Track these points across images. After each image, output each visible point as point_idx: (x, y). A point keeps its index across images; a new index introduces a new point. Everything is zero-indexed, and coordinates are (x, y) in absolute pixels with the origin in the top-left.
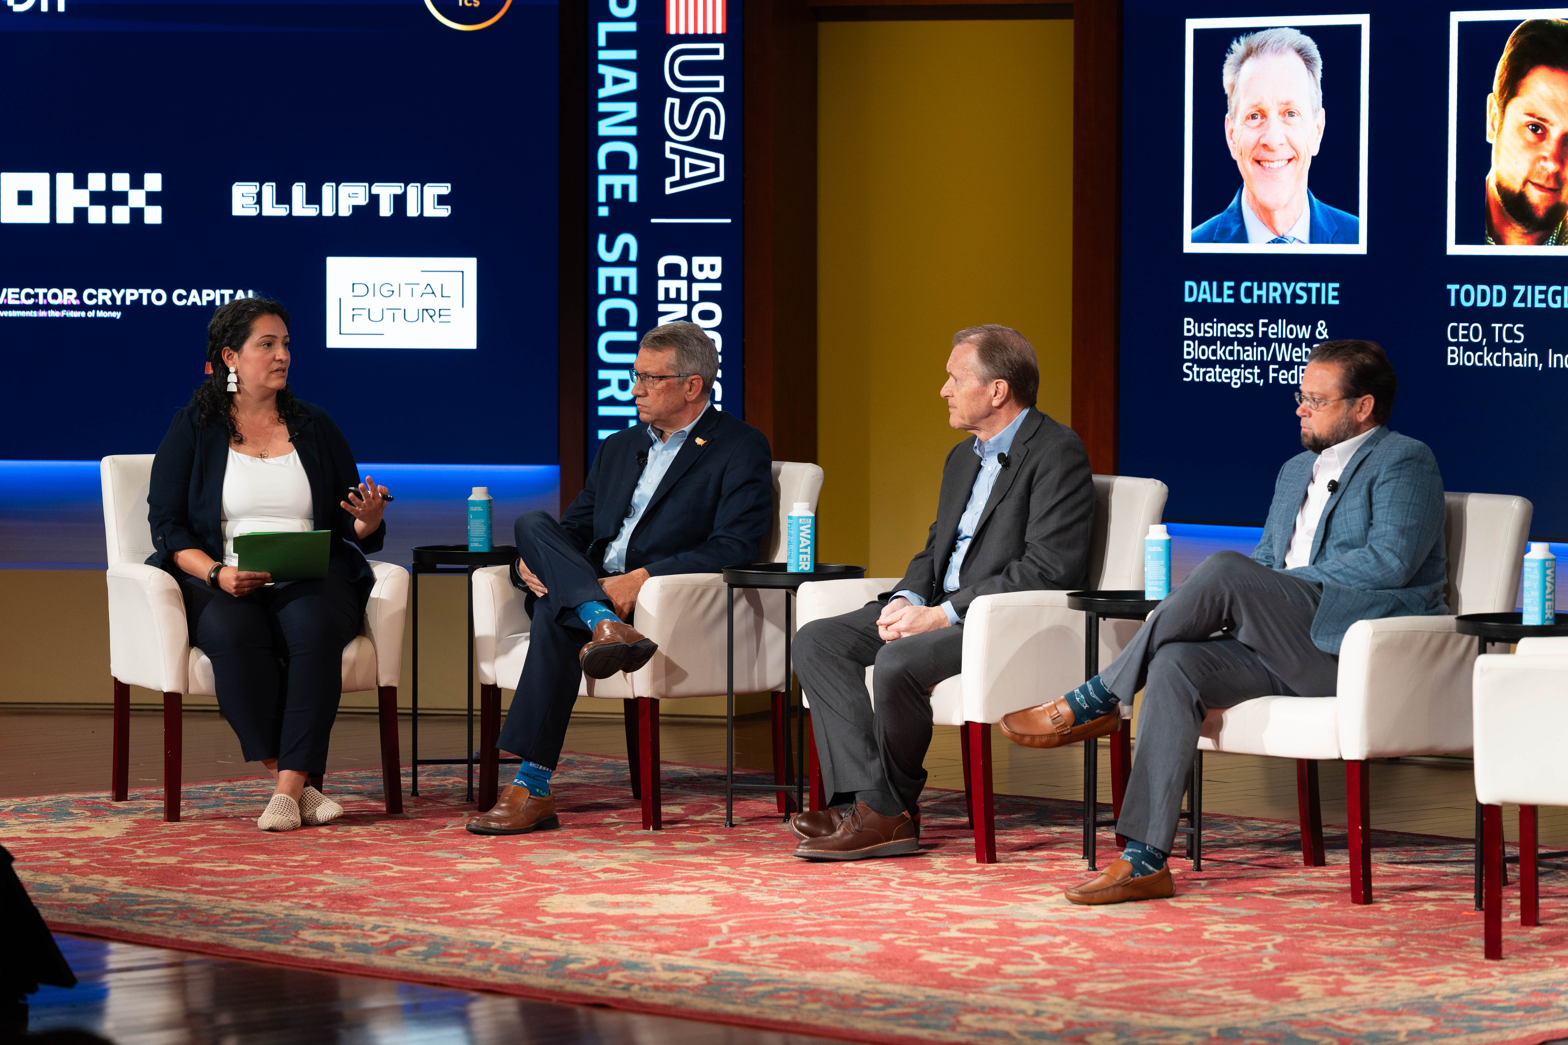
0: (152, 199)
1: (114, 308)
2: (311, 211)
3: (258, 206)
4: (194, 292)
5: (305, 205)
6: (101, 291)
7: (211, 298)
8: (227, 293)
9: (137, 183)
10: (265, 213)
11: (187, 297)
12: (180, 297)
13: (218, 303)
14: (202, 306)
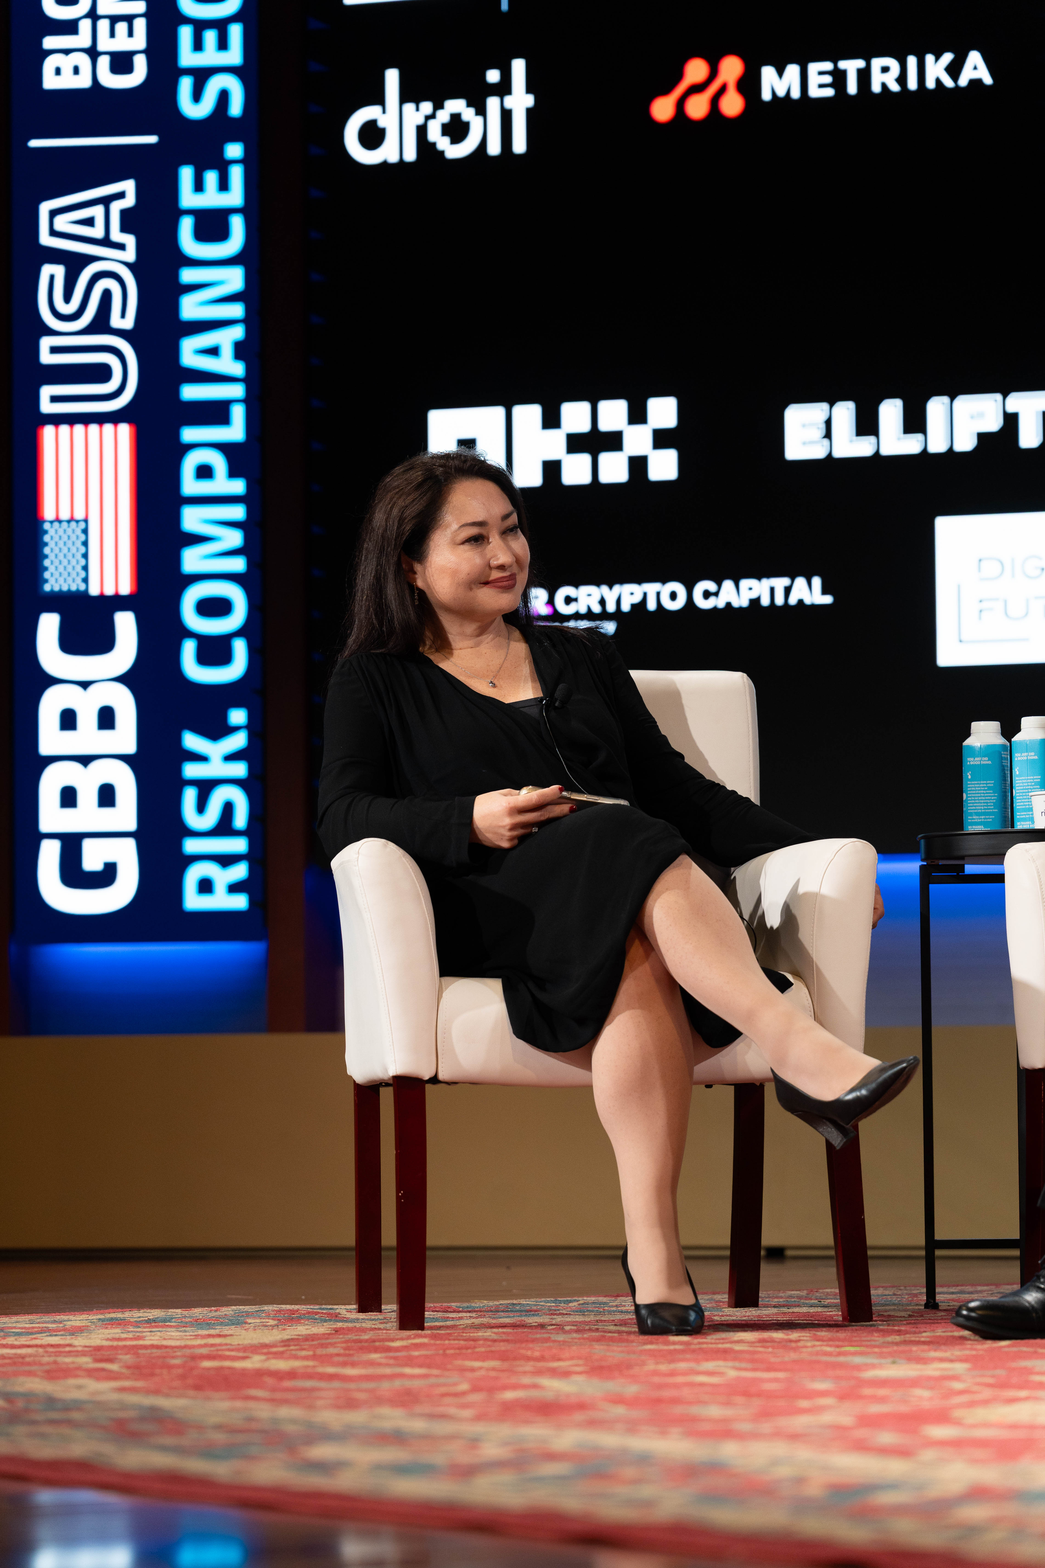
0: (661, 439)
1: (604, 616)
2: (911, 445)
3: (826, 441)
4: (728, 585)
5: (902, 435)
6: (585, 590)
7: (754, 595)
8: (780, 583)
9: (637, 416)
10: (839, 452)
11: (716, 594)
12: (707, 595)
13: (765, 602)
14: (741, 609)
